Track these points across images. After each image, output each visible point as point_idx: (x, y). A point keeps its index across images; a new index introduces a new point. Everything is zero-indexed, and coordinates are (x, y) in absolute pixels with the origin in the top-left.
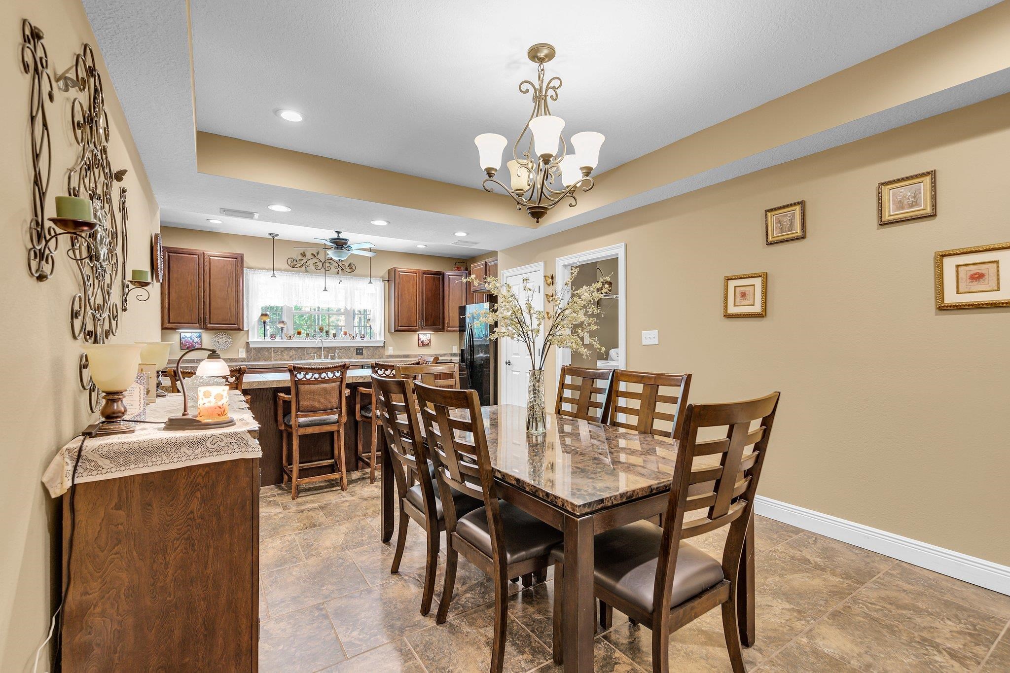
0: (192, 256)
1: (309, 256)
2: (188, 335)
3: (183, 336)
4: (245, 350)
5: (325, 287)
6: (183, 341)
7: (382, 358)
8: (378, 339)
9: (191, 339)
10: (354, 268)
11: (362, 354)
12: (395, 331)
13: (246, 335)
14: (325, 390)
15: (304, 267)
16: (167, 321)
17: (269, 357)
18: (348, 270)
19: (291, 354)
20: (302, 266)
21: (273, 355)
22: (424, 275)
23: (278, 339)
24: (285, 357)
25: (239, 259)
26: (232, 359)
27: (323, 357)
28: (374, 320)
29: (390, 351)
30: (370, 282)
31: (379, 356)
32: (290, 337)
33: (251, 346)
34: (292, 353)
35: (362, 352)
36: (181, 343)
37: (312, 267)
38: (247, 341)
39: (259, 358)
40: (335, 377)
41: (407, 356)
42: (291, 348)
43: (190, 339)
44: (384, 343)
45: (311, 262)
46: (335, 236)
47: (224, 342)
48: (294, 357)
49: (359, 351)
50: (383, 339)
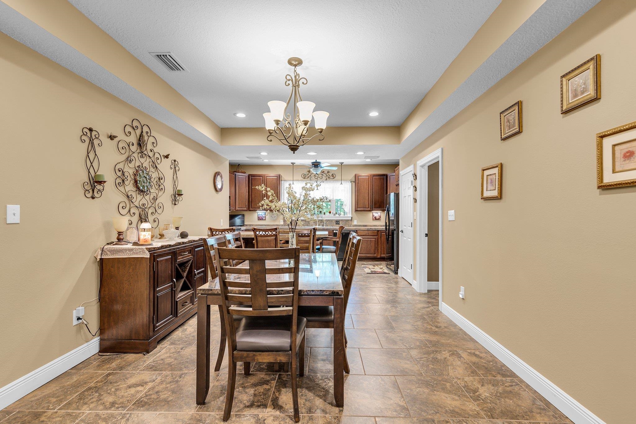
0: (260, 177)
2: (261, 213)
3: (258, 214)
4: (283, 220)
6: (259, 216)
7: (351, 226)
8: (348, 216)
9: (262, 215)
10: (335, 176)
12: (356, 211)
14: (268, 240)
15: (309, 178)
16: (251, 207)
18: (332, 178)
20: (308, 177)
22: (374, 177)
25: (278, 177)
26: (277, 225)
27: (318, 225)
28: (346, 205)
29: (355, 222)
30: (341, 184)
31: (349, 225)
35: (339, 223)
36: (258, 217)
37: (313, 178)
40: (272, 234)
41: (366, 226)
44: (352, 218)
45: (313, 175)
46: (315, 161)
47: (274, 216)
49: (338, 222)
50: (351, 216)
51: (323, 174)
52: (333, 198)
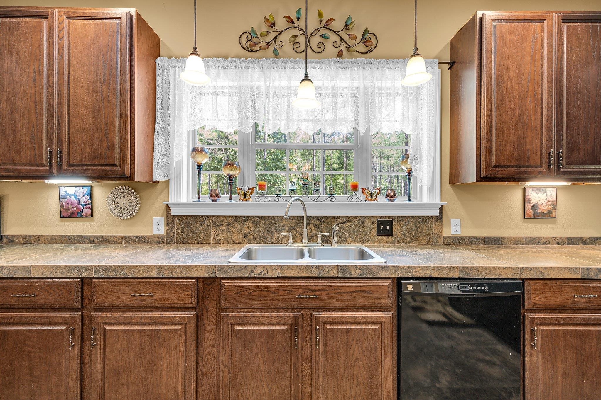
0: (37, 20)
1: (281, 23)
2: (71, 191)
3: (63, 192)
4: (163, 220)
5: (306, 74)
6: (64, 201)
7: (436, 244)
8: (426, 199)
9: (76, 198)
10: (374, 42)
11: (390, 233)
12: (480, 178)
13: (166, 191)
15: (271, 48)
17: (205, 235)
18: (362, 48)
19: (246, 230)
20: (268, 44)
21: (212, 230)
22: (566, 25)
23: (224, 199)
24: (236, 236)
26: (141, 238)
27: (305, 240)
28: (418, 158)
29: (454, 227)
31: (429, 238)
32: (245, 194)
33: (174, 213)
34: (248, 227)
35: (391, 228)
36: (61, 206)
37: (288, 48)
38: (167, 203)
39: (188, 236)
41: (496, 241)
42: (246, 218)
43: (73, 198)
44: (441, 210)
45: (285, 38)
47: (127, 203)
48: (251, 237)
49: (385, 227)
50: (437, 200)
51: (323, 31)
52: (368, 130)
